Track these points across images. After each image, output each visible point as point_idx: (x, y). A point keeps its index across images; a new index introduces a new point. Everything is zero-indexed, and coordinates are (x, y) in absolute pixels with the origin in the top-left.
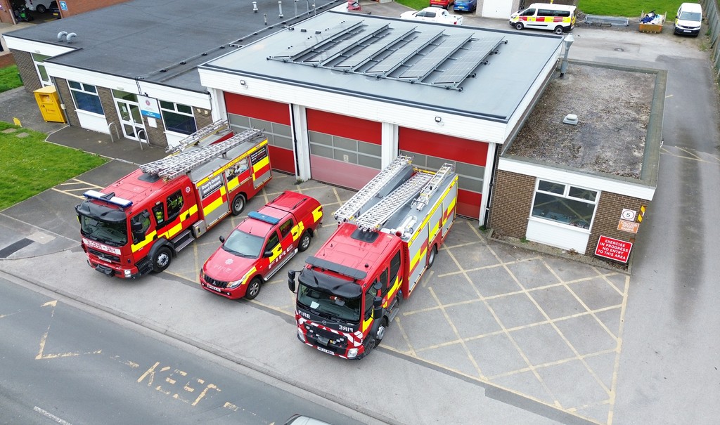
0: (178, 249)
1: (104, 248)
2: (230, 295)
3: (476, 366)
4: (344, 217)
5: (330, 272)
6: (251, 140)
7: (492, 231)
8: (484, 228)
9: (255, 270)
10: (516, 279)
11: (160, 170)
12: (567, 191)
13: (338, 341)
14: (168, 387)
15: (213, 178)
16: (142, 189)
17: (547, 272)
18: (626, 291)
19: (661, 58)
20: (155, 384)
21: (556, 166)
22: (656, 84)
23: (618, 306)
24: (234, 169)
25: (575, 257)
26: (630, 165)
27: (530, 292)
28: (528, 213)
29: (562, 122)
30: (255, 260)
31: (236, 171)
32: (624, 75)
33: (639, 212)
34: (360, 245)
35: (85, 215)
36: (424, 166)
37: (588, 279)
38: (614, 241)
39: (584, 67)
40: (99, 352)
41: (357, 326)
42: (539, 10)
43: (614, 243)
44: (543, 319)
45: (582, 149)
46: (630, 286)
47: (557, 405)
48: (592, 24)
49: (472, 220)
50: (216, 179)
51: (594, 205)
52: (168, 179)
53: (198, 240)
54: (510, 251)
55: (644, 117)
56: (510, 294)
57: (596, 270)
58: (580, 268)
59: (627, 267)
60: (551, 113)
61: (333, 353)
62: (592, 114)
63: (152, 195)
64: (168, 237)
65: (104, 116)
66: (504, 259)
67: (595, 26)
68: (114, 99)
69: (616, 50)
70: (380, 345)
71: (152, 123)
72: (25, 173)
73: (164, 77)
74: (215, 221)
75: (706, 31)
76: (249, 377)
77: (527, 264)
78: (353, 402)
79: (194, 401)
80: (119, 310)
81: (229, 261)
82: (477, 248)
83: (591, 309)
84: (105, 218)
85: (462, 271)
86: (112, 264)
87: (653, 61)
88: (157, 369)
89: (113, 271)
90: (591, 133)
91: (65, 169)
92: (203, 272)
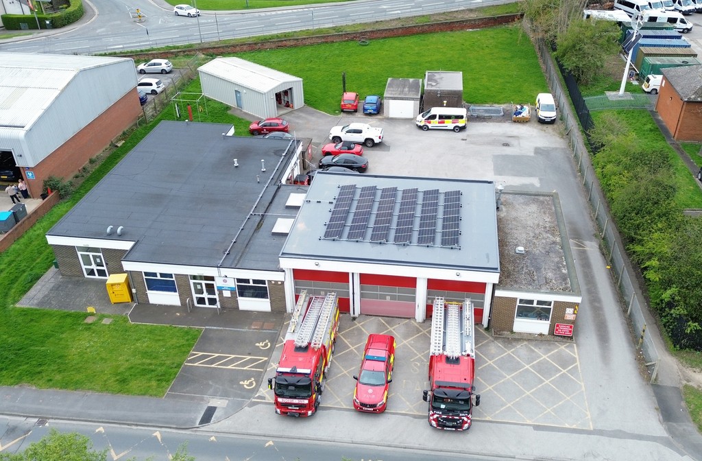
5: (450, 387)
7: (493, 330)
8: (487, 329)
10: (519, 360)
11: (310, 344)
12: (535, 303)
13: (458, 422)
16: (304, 358)
17: (533, 351)
18: (576, 354)
19: (538, 151)
23: (576, 364)
24: (332, 326)
26: (564, 280)
27: (530, 367)
28: (514, 318)
29: (516, 253)
32: (534, 200)
33: (575, 309)
34: (451, 367)
37: (556, 351)
38: (563, 325)
39: (508, 196)
41: (469, 411)
42: (439, 114)
44: (543, 381)
45: (535, 273)
46: (577, 350)
47: (567, 426)
48: (478, 117)
49: (477, 324)
51: (551, 308)
54: (508, 342)
55: (558, 240)
56: (521, 370)
57: (558, 344)
58: (549, 345)
59: (573, 339)
61: (454, 429)
63: (314, 361)
65: (177, 294)
66: (508, 348)
68: (191, 280)
69: (504, 145)
71: (227, 294)
72: (151, 355)
73: (234, 260)
75: (560, 118)
77: (521, 349)
81: (370, 391)
82: (490, 344)
83: (564, 369)
84: (299, 384)
85: (490, 362)
86: (299, 409)
89: (300, 414)
90: (534, 258)
91: (178, 345)
92: (357, 400)
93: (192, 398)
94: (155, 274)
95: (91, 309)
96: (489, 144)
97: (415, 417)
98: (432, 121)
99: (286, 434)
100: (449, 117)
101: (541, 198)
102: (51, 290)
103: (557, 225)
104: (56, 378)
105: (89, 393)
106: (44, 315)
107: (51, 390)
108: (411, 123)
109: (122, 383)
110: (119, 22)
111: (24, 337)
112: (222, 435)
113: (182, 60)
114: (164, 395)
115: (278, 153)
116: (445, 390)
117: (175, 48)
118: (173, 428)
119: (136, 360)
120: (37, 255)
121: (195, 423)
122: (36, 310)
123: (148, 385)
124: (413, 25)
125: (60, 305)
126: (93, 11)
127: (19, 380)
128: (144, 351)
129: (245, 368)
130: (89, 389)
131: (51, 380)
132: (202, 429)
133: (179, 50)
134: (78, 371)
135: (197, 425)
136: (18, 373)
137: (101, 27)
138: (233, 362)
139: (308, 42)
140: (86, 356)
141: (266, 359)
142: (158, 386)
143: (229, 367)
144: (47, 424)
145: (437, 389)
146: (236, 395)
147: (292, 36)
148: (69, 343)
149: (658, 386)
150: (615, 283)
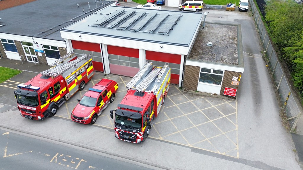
0: (60, 106)
1: (28, 108)
2: (85, 122)
3: (186, 141)
4: (130, 87)
5: (128, 109)
6: (85, 59)
7: (184, 88)
8: (181, 88)
9: (94, 112)
10: (196, 106)
11: (50, 74)
12: (212, 71)
13: (133, 136)
14: (64, 162)
15: (72, 76)
16: (43, 82)
17: (207, 102)
18: (236, 107)
19: (236, 20)
20: (58, 162)
21: (207, 62)
22: (238, 29)
23: (235, 113)
24: (80, 71)
25: (216, 96)
26: (234, 60)
27: (202, 111)
28: (198, 81)
29: (206, 45)
30: (94, 108)
31: (81, 72)
32: (226, 27)
33: (239, 77)
34: (138, 98)
35: (18, 95)
36: (156, 65)
38: (230, 89)
39: (211, 24)
40: (31, 151)
41: (140, 129)
42: (189, 3)
43: (230, 90)
44: (208, 120)
45: (215, 55)
46: (237, 105)
47: (218, 152)
49: (176, 85)
50: (73, 76)
51: (222, 76)
52: (54, 77)
53: (67, 101)
54: (192, 96)
55: (236, 42)
57: (225, 100)
58: (219, 100)
59: (235, 98)
60: (202, 42)
61: (131, 142)
62: (217, 42)
63: (48, 84)
64: (55, 101)
65: (18, 53)
66: (191, 99)
67: (210, 9)
68: (22, 45)
69: (219, 17)
70: (148, 137)
71: (40, 55)
73: (44, 35)
74: (74, 93)
75: (250, 9)
76: (97, 155)
77: (199, 100)
78: (141, 160)
79: (76, 167)
80: (37, 133)
82: (180, 96)
83: (225, 115)
84: (29, 95)
85: (175, 105)
86: (32, 114)
87: (233, 21)
88: (58, 156)
89: (33, 117)
90: (218, 49)
92: (73, 114)
94: (6, 41)
97: (111, 130)
98: (186, 6)
100: (194, 5)
101: (230, 26)
103: (237, 37)
116: (123, 111)
145: (118, 110)
149: (296, 135)
150: (270, 74)
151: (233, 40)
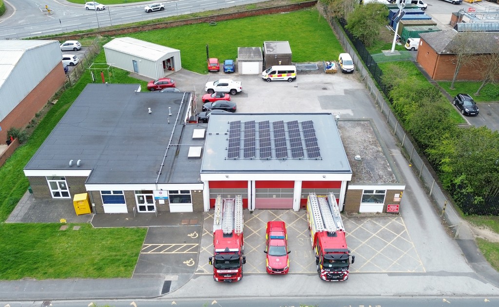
1: (229, 271)
3: (379, 268)
7: (346, 213)
8: (342, 212)
10: (368, 231)
11: (233, 231)
12: (375, 192)
13: (341, 275)
16: (231, 241)
17: (376, 224)
18: (404, 223)
19: (346, 92)
21: (369, 184)
22: (373, 128)
23: (405, 230)
25: (380, 215)
26: (391, 175)
27: (376, 235)
28: (360, 203)
29: (355, 159)
30: (286, 256)
32: (357, 124)
33: (401, 194)
34: (332, 239)
37: (390, 223)
38: (393, 205)
42: (278, 70)
44: (386, 244)
45: (371, 172)
46: (404, 220)
47: (409, 271)
48: (302, 71)
51: (385, 195)
54: (358, 219)
55: (380, 149)
56: (371, 237)
57: (391, 218)
58: (385, 219)
59: (399, 214)
61: (338, 281)
62: (362, 152)
63: (238, 243)
65: (125, 205)
66: (359, 224)
68: (136, 194)
69: (323, 89)
71: (162, 202)
72: (115, 249)
73: (165, 177)
75: (356, 70)
77: (367, 223)
78: (353, 294)
80: (243, 295)
81: (278, 260)
82: (346, 222)
83: (398, 234)
84: (232, 259)
85: (349, 234)
86: (231, 277)
89: (232, 280)
90: (368, 163)
91: (132, 240)
92: (270, 267)
93: (152, 276)
94: (109, 192)
95: (63, 221)
96: (314, 88)
97: (309, 275)
98: (273, 75)
99: (224, 294)
100: (284, 72)
101: (362, 123)
102: (29, 209)
103: (377, 139)
104: (49, 272)
105: (77, 280)
106: (29, 227)
107: (48, 280)
108: (258, 77)
109: (99, 270)
110: (33, 15)
111: (17, 244)
112: (179, 300)
113: (87, 41)
114: (131, 276)
115: (177, 102)
116: (332, 254)
117: (80, 32)
118: (144, 298)
119: (105, 254)
120: (13, 185)
121: (158, 293)
122: (21, 224)
123: (118, 270)
124: (245, 11)
125: (39, 219)
126: (12, 8)
127: (22, 275)
128: (109, 247)
129: (184, 252)
130: (76, 277)
131: (46, 273)
132: (165, 297)
133: (83, 34)
134: (65, 265)
135: (161, 295)
136: (20, 270)
137: (21, 19)
138: (175, 249)
139: (174, 25)
140: (67, 253)
141: (198, 244)
142: (126, 270)
143: (173, 252)
144: (51, 305)
145: (326, 255)
146: (183, 272)
147: (163, 21)
148: (53, 246)
149: (460, 240)
150: (417, 175)
151: (376, 146)
